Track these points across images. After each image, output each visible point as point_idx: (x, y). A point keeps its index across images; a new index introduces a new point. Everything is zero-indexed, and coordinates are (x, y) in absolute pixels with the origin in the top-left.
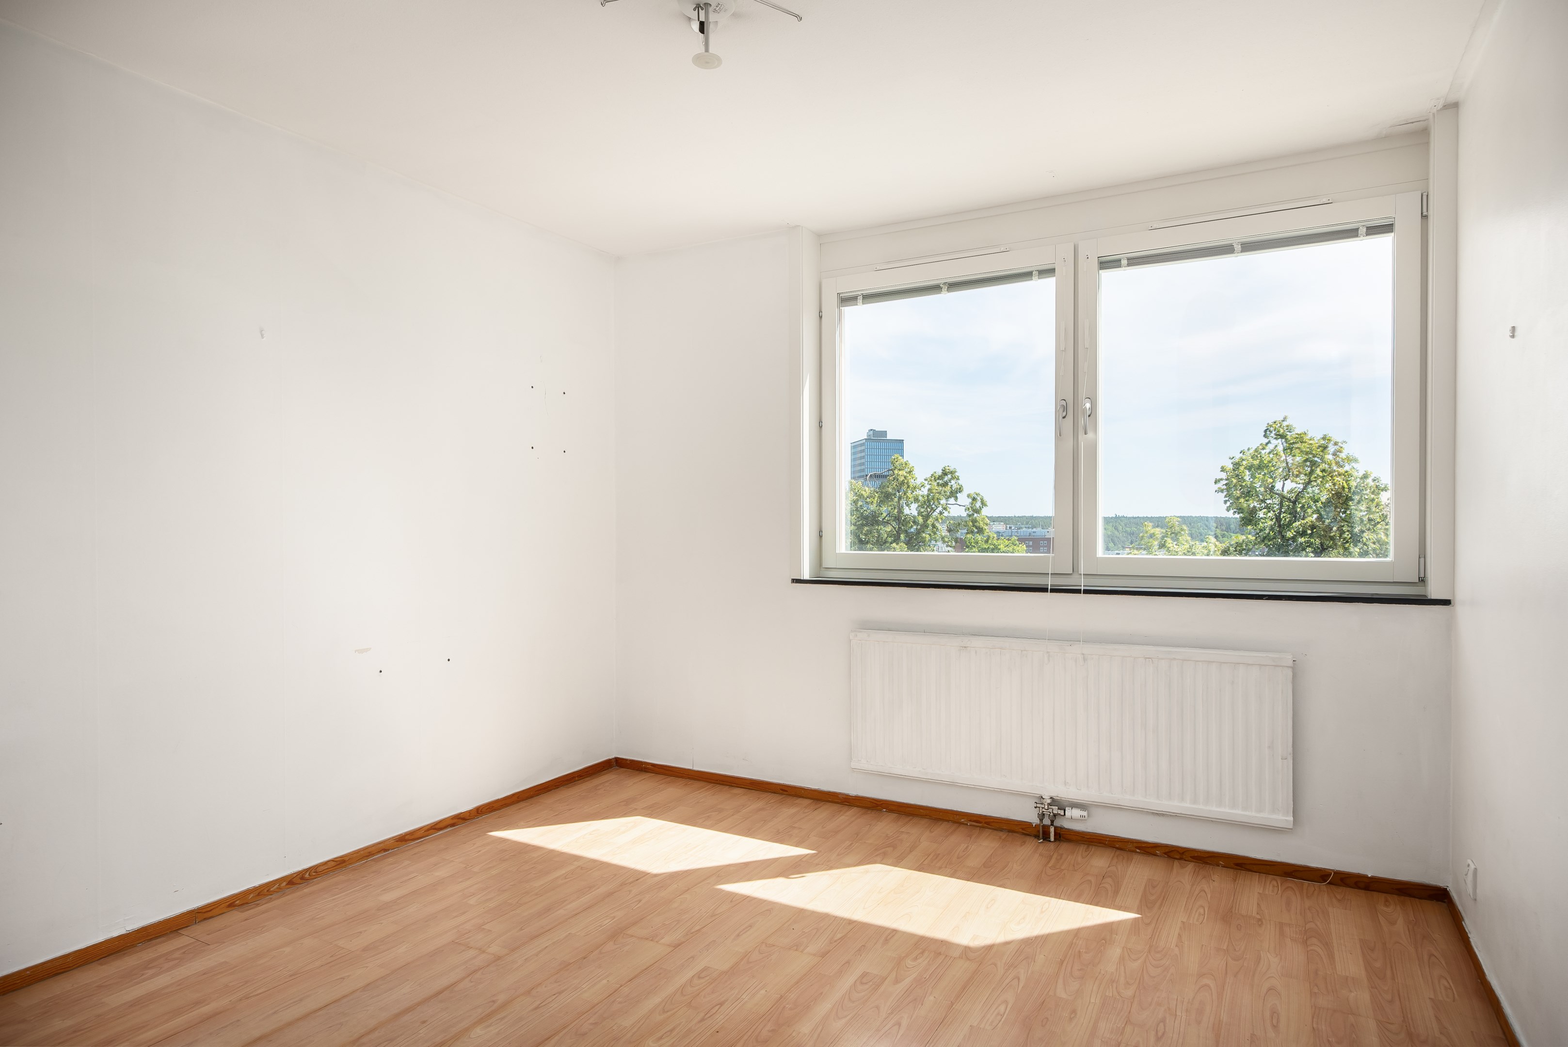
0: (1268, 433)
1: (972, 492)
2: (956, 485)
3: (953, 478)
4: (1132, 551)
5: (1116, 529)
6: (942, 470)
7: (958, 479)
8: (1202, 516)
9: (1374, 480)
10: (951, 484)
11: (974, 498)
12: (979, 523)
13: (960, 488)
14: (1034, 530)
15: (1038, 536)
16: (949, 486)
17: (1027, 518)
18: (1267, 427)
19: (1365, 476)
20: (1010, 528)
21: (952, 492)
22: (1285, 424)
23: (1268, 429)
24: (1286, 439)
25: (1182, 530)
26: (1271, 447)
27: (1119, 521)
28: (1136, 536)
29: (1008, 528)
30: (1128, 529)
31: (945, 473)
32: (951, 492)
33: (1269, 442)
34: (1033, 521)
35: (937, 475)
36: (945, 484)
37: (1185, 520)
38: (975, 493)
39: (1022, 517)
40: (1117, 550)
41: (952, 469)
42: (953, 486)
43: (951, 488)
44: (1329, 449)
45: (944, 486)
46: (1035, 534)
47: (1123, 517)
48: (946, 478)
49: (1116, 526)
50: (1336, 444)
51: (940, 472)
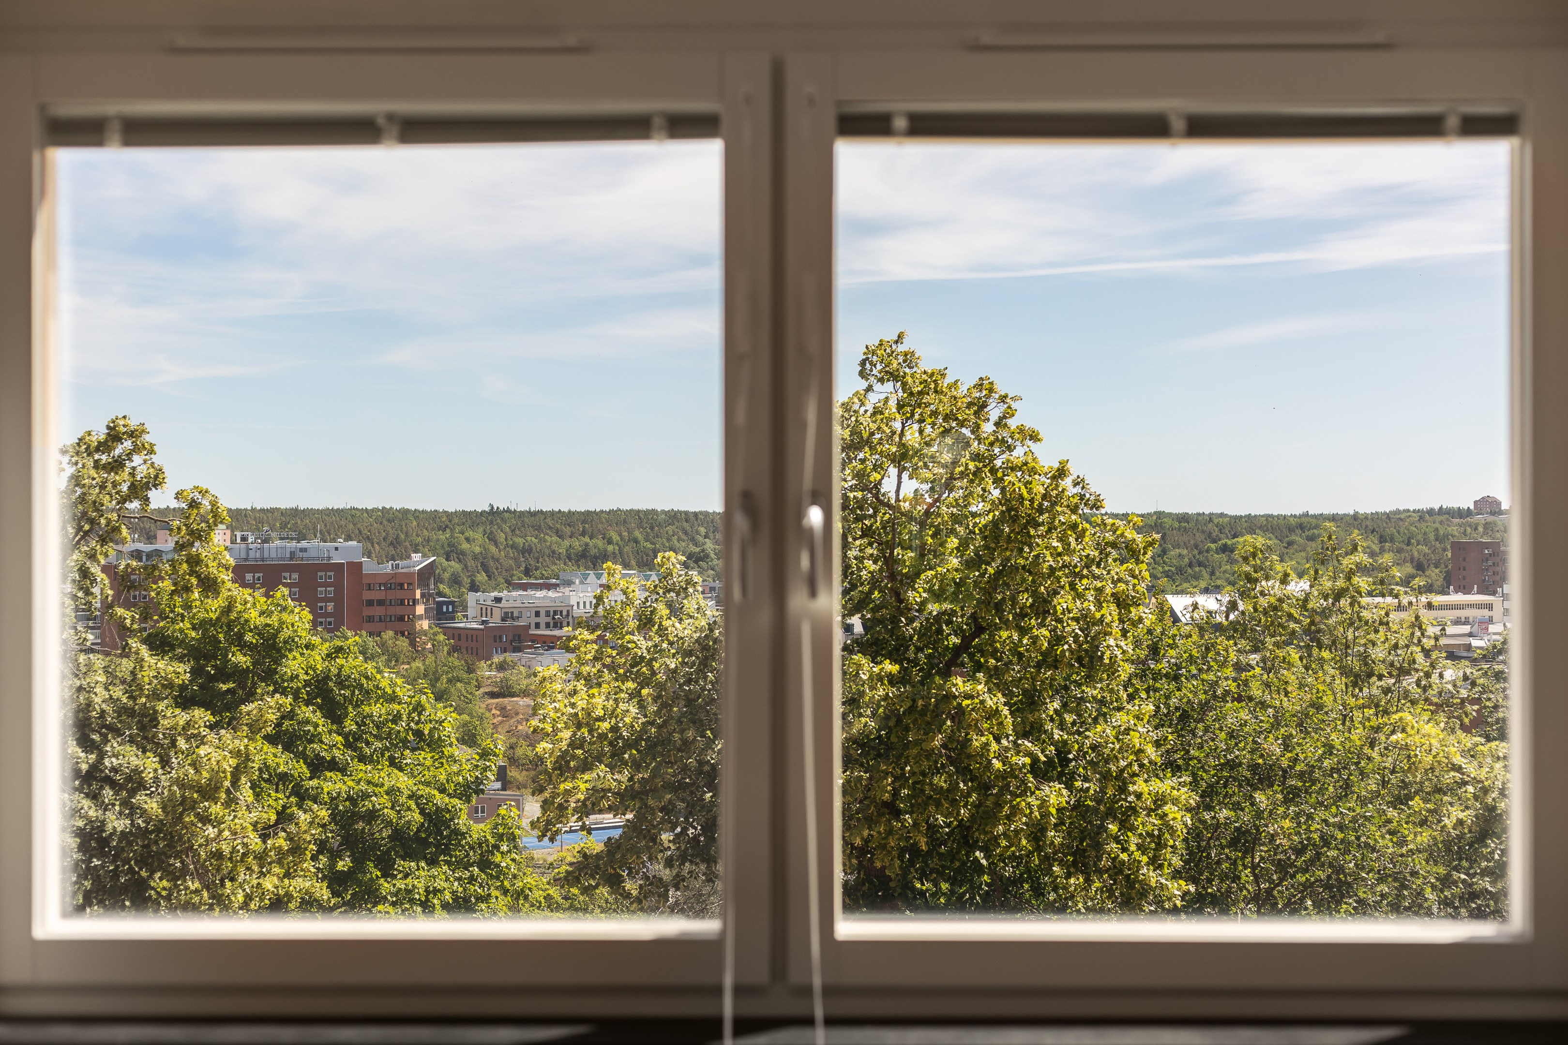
0: (868, 366)
1: (187, 486)
2: (144, 467)
3: (136, 450)
4: (577, 633)
5: (492, 539)
6: (108, 427)
7: (151, 452)
8: (675, 509)
9: (1076, 484)
10: (133, 464)
11: (193, 500)
12: (207, 566)
13: (156, 477)
14: (304, 544)
15: (314, 558)
16: (127, 470)
17: (284, 513)
18: (865, 354)
19: (1061, 473)
20: (244, 539)
21: (132, 484)
22: (901, 348)
23: (867, 359)
24: (904, 385)
25: (689, 582)
26: (873, 399)
27: (499, 521)
28: (536, 555)
29: (239, 540)
30: (520, 541)
31: (114, 436)
32: (132, 487)
33: (869, 389)
34: (299, 522)
35: (94, 440)
36: (117, 465)
37: (640, 518)
38: (196, 488)
39: (272, 511)
40: (495, 589)
41: (133, 423)
42: (139, 469)
43: (132, 474)
44: (989, 408)
45: (112, 470)
46: (305, 555)
47: (508, 511)
48: (118, 451)
49: (492, 532)
50: (1003, 399)
51: (100, 433)
